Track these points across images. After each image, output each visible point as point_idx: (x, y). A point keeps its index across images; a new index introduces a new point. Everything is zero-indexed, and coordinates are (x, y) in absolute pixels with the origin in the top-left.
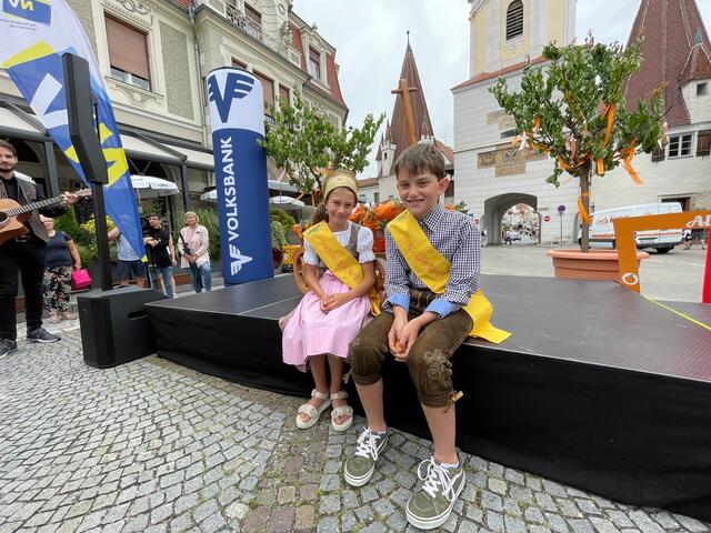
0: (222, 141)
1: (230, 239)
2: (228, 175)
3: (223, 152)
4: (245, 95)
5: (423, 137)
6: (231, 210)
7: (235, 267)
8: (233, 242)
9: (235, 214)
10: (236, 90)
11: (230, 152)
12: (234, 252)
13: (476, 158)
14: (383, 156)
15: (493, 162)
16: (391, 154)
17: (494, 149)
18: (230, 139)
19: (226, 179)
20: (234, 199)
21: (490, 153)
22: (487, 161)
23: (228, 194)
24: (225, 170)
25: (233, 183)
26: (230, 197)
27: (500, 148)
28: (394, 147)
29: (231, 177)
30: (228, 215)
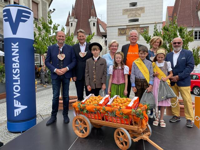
0: (12, 44)
1: (15, 97)
2: (15, 62)
3: (13, 50)
4: (27, 20)
5: (92, 17)
6: (17, 81)
7: (17, 112)
8: (16, 99)
9: (19, 83)
10: (22, 18)
11: (17, 50)
12: (17, 104)
13: (117, 31)
14: (70, 25)
15: (125, 34)
16: (74, 24)
17: (126, 27)
18: (17, 44)
19: (14, 64)
20: (19, 75)
21: (123, 29)
22: (123, 32)
23: (15, 72)
24: (13, 59)
25: (18, 67)
26: (16, 74)
27: (128, 27)
28: (76, 20)
29: (17, 64)
30: (14, 83)
